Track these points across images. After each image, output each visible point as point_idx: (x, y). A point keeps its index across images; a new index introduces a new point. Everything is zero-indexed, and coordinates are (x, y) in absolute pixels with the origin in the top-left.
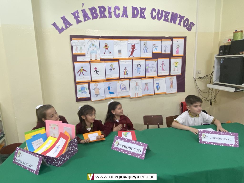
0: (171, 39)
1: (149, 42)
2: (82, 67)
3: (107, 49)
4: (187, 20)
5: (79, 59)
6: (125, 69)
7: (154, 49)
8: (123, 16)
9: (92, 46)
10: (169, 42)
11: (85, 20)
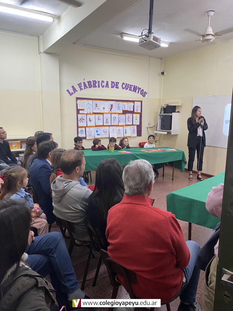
0: (134, 102)
1: (121, 103)
2: (82, 117)
3: (96, 106)
4: (143, 90)
5: (81, 112)
6: (107, 120)
7: (123, 108)
8: (106, 87)
9: (88, 104)
10: (132, 104)
11: (85, 88)
